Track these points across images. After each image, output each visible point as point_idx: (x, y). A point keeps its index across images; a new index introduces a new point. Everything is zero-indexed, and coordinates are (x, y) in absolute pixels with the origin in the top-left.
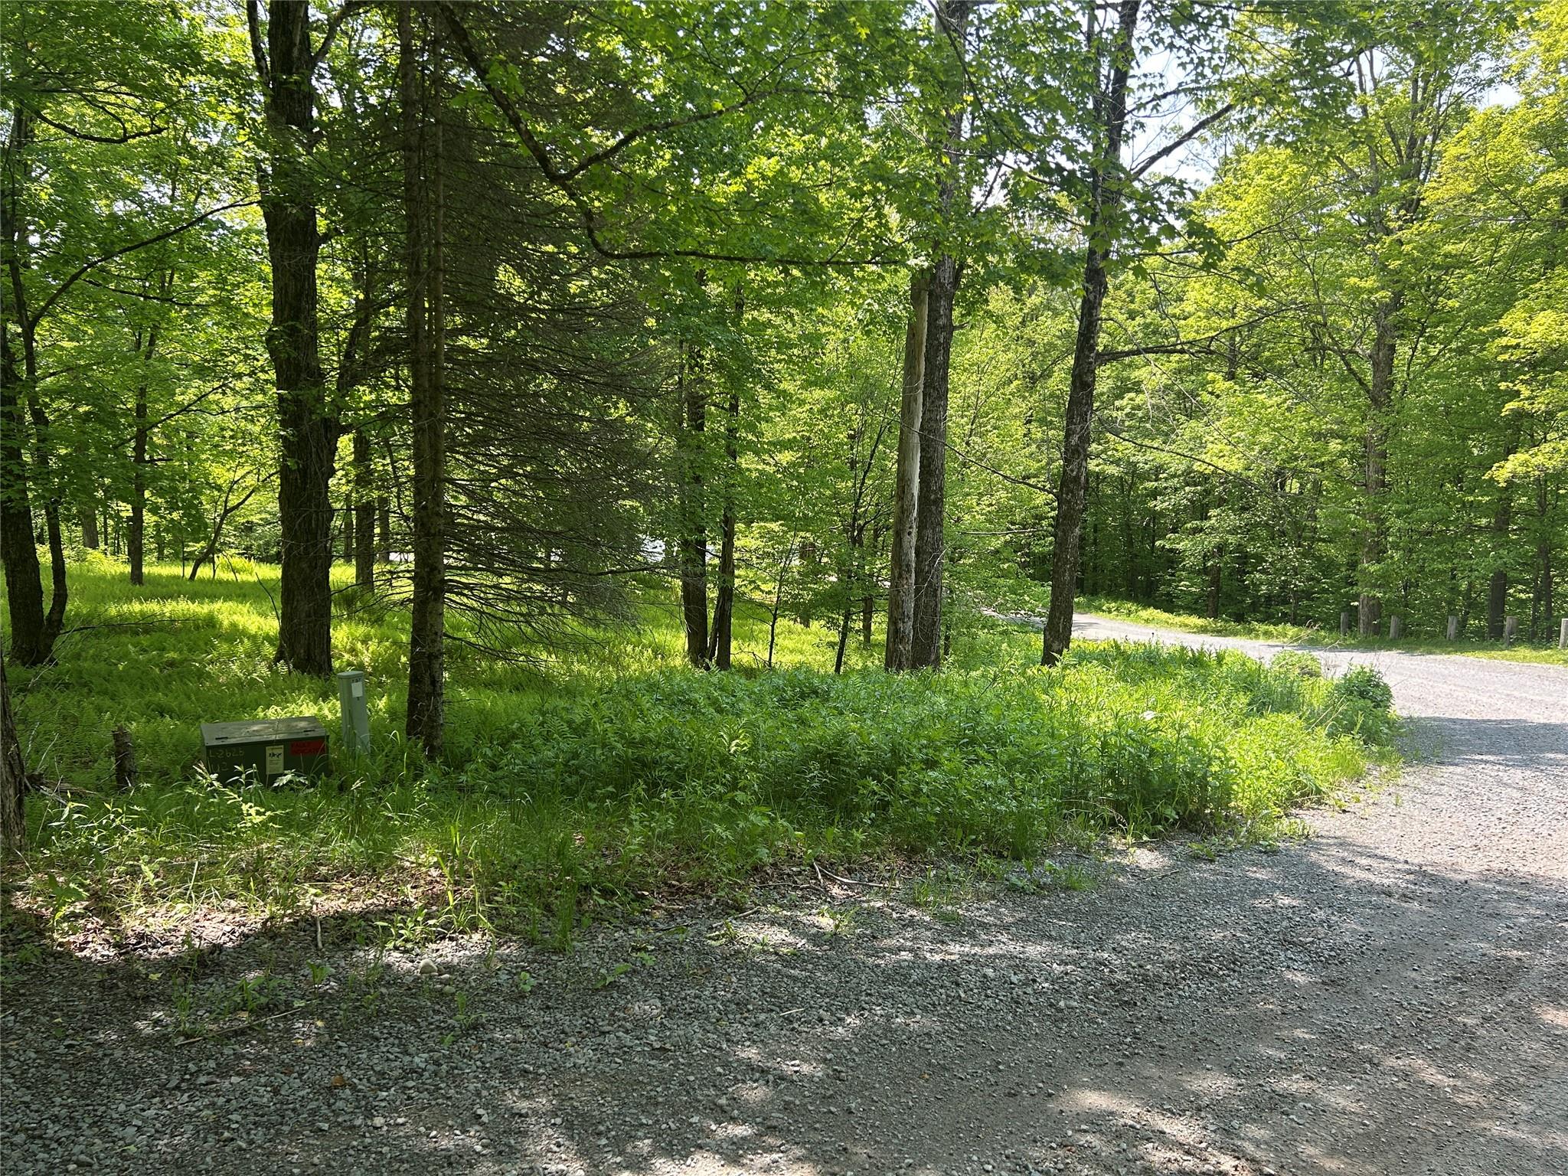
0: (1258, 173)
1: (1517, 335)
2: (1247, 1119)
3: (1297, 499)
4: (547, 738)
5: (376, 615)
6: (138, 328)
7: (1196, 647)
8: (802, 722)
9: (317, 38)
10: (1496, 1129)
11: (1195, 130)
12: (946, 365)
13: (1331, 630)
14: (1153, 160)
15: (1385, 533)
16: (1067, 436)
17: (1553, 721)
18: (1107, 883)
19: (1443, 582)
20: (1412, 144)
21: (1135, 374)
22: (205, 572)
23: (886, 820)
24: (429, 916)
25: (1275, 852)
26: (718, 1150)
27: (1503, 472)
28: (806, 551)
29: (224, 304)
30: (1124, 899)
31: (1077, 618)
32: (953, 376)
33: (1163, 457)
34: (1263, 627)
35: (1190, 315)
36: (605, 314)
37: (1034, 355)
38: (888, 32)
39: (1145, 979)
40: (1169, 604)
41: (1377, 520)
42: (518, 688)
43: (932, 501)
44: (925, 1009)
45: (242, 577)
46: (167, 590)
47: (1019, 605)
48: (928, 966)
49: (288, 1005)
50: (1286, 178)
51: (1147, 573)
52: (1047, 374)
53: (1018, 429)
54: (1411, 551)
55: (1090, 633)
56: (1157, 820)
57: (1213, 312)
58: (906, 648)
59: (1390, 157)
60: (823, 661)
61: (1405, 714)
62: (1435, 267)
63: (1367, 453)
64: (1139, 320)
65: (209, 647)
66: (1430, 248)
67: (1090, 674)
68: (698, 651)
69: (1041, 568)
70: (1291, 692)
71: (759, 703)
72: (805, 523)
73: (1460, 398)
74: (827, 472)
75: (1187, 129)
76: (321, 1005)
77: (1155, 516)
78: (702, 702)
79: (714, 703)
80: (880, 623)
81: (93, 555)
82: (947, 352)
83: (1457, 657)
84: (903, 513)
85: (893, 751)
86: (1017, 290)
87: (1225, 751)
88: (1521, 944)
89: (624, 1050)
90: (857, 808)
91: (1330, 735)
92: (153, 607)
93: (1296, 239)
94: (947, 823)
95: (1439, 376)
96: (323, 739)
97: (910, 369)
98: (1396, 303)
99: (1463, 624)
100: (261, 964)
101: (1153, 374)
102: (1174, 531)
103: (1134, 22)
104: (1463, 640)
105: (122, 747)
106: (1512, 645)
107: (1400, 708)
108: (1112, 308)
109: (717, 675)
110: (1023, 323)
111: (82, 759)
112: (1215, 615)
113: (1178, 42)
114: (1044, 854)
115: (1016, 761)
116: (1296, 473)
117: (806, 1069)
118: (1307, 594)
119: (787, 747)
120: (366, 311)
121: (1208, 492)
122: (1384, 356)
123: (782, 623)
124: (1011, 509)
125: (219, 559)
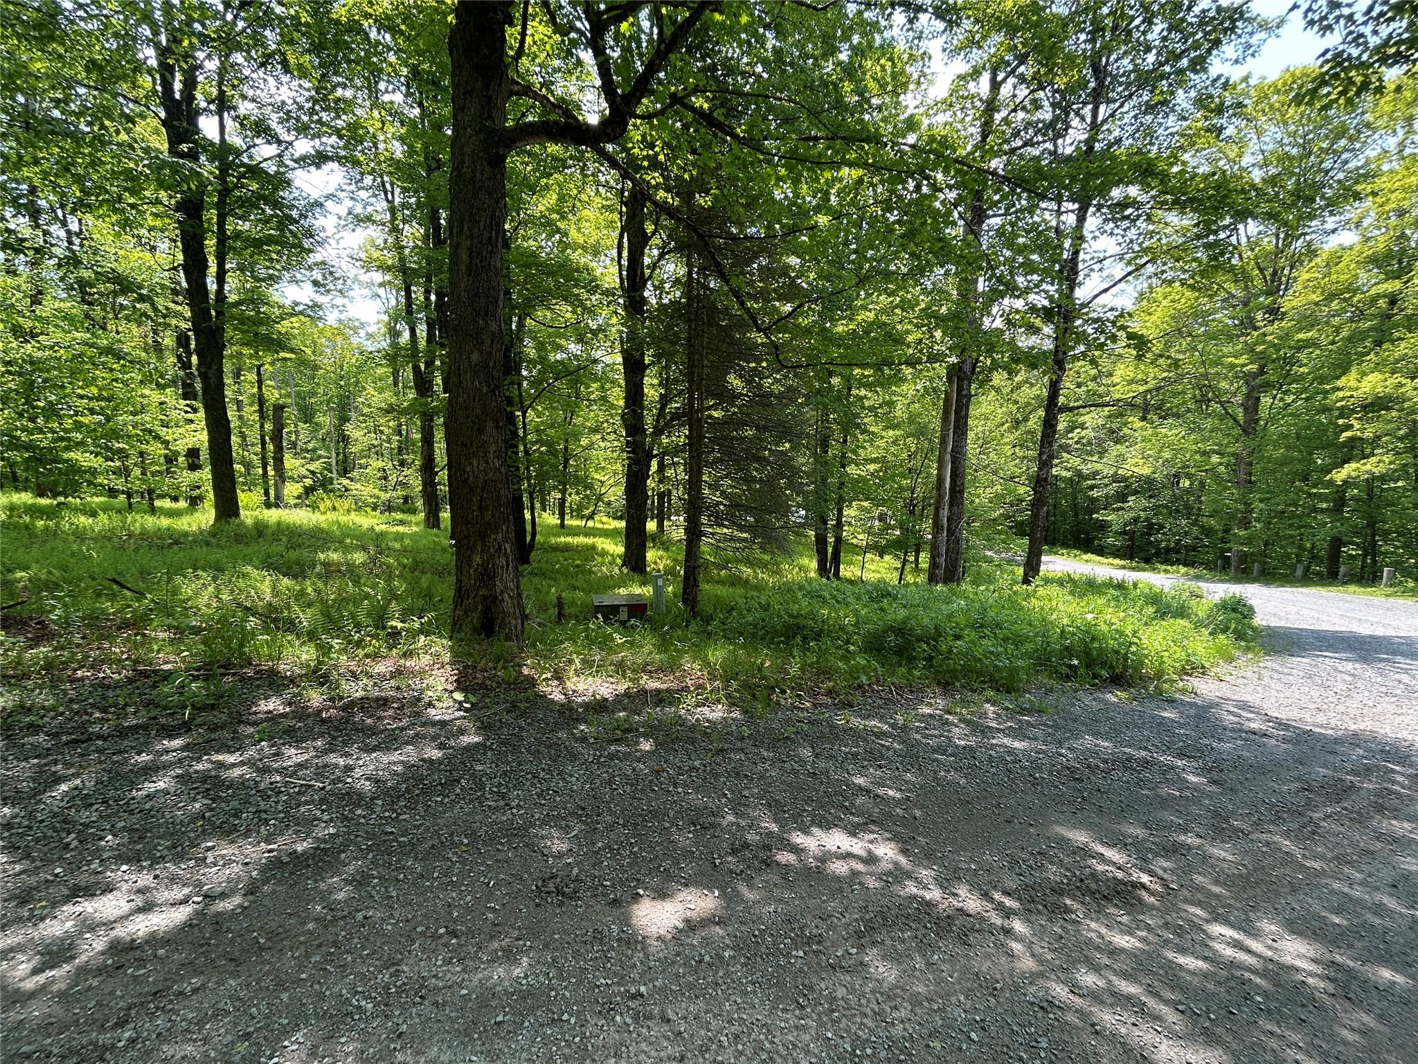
0: (1165, 298)
1: (1351, 389)
2: (1157, 855)
3: (1188, 491)
4: (749, 611)
5: (666, 546)
6: (565, 411)
7: (1120, 578)
8: (882, 610)
9: (647, 272)
10: (1336, 885)
11: (1125, 277)
12: (967, 416)
13: (1211, 570)
14: (1096, 296)
15: (1251, 511)
16: (1040, 454)
17: (1376, 633)
18: (1063, 710)
19: (1293, 543)
20: (1275, 273)
21: (1081, 419)
22: (590, 524)
23: (931, 666)
24: (698, 695)
25: (1173, 701)
26: (845, 828)
27: (1340, 475)
28: (882, 518)
29: (604, 399)
30: (1075, 721)
31: (1044, 558)
32: (970, 422)
33: (1098, 466)
34: (1164, 567)
35: (1117, 384)
36: (780, 396)
37: (1018, 409)
38: (940, 240)
39: (1089, 767)
40: (1101, 552)
41: (1245, 504)
42: (733, 584)
43: (957, 491)
44: (956, 769)
45: (606, 526)
46: (575, 532)
47: (1009, 550)
48: (957, 747)
49: (637, 730)
50: (1183, 301)
51: (1087, 533)
52: (1026, 420)
53: (1008, 450)
54: (1269, 523)
55: (1051, 567)
56: (1095, 676)
57: (1131, 382)
58: (940, 572)
59: (1258, 282)
60: (893, 578)
61: (1264, 623)
62: (1291, 348)
63: (1239, 464)
64: (1083, 388)
65: (593, 559)
66: (1286, 336)
67: (1054, 590)
68: (822, 570)
69: (1020, 529)
70: (1183, 606)
71: (858, 598)
72: (883, 503)
73: (1309, 428)
74: (897, 475)
75: (1118, 277)
76: (651, 731)
77: (1093, 500)
78: (828, 597)
79: (834, 597)
80: (924, 559)
81: (545, 515)
82: (967, 409)
83: (1304, 590)
84: (940, 497)
85: (936, 628)
86: (1010, 373)
87: (1140, 639)
88: (1354, 772)
89: (795, 772)
90: (915, 658)
91: (1211, 634)
92: (569, 539)
93: (1190, 335)
94: (967, 670)
95: (1291, 415)
96: (646, 605)
97: (945, 419)
98: (1261, 371)
99: (1307, 569)
100: (624, 709)
101: (1092, 419)
102: (1105, 509)
103: (1085, 219)
104: (1307, 579)
105: (560, 604)
106: (1344, 583)
107: (1258, 621)
108: (1067, 383)
109: (835, 583)
110: (1012, 391)
111: (543, 608)
112: (1131, 558)
113: (1116, 231)
114: (1024, 691)
115: (1008, 639)
116: (1188, 476)
117: (891, 793)
118: (1194, 548)
119: (875, 623)
120: (664, 400)
121: (1127, 487)
122: (1251, 405)
123: (868, 556)
124: (1003, 496)
125: (597, 518)
